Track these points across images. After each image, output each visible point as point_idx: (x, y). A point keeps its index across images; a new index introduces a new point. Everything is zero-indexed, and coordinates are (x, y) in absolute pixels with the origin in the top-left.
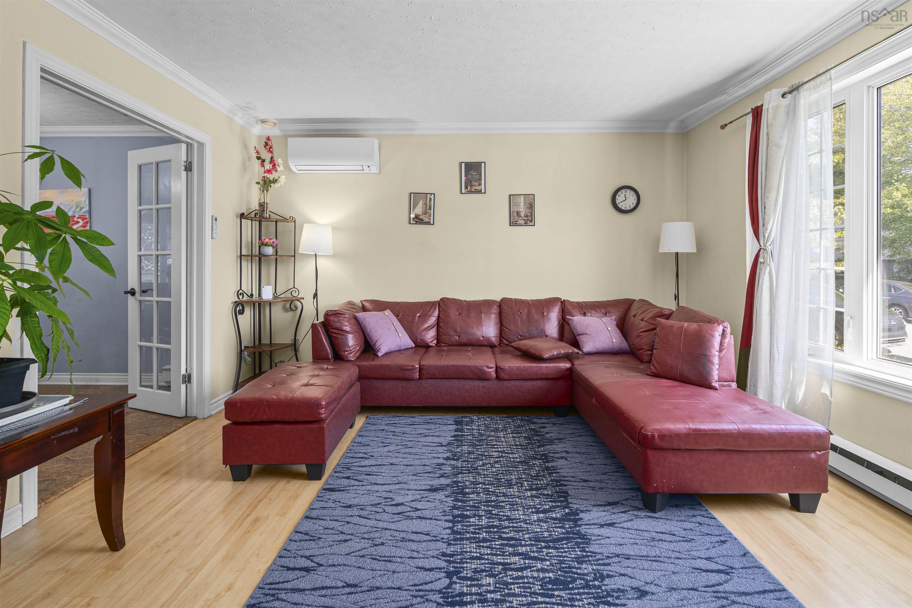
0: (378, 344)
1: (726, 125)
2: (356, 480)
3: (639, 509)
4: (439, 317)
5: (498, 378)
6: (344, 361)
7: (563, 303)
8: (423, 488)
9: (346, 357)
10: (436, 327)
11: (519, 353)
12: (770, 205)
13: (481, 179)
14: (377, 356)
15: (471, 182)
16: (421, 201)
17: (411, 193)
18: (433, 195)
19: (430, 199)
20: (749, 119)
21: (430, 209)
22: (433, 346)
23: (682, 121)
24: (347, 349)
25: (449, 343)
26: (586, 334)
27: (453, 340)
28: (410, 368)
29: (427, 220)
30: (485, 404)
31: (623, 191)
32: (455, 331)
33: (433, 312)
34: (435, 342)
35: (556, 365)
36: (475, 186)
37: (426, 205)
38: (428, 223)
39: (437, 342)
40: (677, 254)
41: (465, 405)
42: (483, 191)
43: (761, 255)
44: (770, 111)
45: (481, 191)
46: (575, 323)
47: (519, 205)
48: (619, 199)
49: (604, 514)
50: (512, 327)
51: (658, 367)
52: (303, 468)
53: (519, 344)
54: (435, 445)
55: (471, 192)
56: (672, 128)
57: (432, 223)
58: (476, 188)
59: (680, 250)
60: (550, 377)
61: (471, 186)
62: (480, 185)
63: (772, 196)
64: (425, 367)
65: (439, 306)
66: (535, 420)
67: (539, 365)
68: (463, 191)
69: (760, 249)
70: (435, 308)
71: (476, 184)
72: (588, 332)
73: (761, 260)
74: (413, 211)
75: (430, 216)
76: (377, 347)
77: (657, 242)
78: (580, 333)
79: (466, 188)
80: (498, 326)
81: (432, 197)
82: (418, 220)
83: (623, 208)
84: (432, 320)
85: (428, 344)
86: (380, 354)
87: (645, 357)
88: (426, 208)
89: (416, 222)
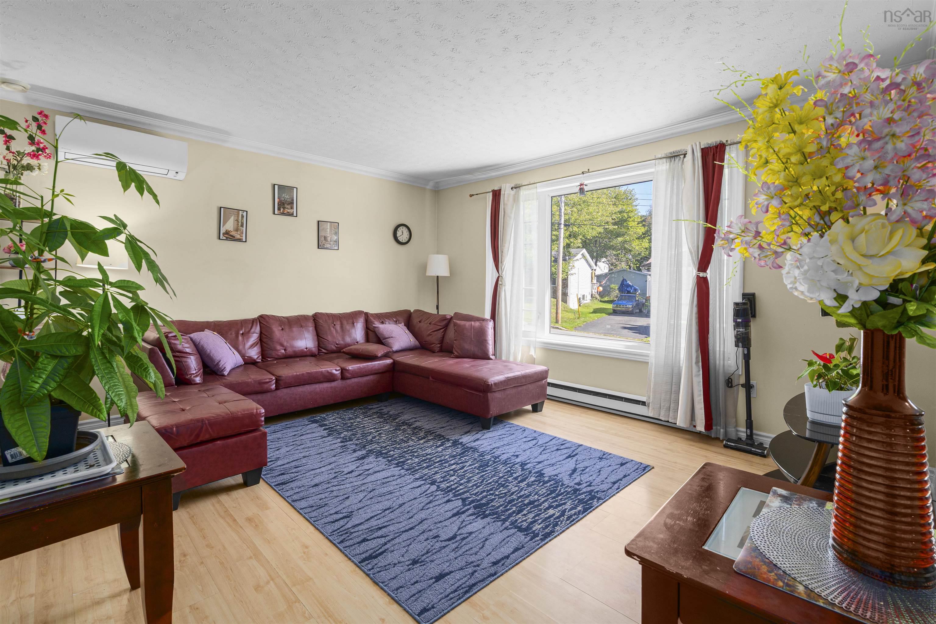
0: (221, 365)
1: (473, 195)
2: (292, 473)
3: (482, 430)
4: (261, 333)
5: (343, 378)
6: (192, 384)
7: (366, 314)
8: (353, 460)
9: (194, 381)
10: (259, 343)
11: (348, 356)
12: (505, 250)
13: (293, 203)
14: (224, 375)
15: (284, 204)
16: (232, 218)
17: (221, 208)
18: (245, 212)
19: (243, 216)
20: (490, 197)
21: (242, 226)
22: (259, 362)
23: (437, 183)
24: (192, 372)
25: (276, 357)
26: (392, 337)
27: (279, 354)
28: (268, 380)
29: (238, 237)
30: (332, 402)
31: (401, 227)
32: (282, 345)
33: (256, 329)
34: (260, 357)
35: (384, 361)
36: (287, 208)
37: (238, 222)
38: (240, 240)
39: (262, 358)
40: (438, 277)
41: (316, 406)
42: (295, 215)
43: (500, 279)
44: (506, 196)
45: (293, 214)
46: (381, 330)
47: (326, 231)
48: (399, 233)
49: (469, 437)
50: (330, 338)
51: (459, 352)
52: (239, 479)
53: (351, 349)
54: (320, 438)
55: (283, 214)
56: (430, 186)
57: (244, 240)
58: (288, 211)
59: (440, 274)
60: (380, 371)
61: (284, 208)
62: (292, 208)
63: (506, 245)
64: (282, 378)
65: (260, 322)
66: (369, 407)
67: (373, 363)
68: (276, 212)
69: (499, 277)
70: (257, 324)
71: (289, 207)
72: (393, 336)
73: (500, 283)
74: (223, 226)
75: (243, 233)
76: (220, 366)
77: (424, 267)
78: (387, 337)
79: (279, 209)
80: (316, 337)
81: (245, 214)
82: (229, 237)
83: (401, 241)
84: (254, 337)
85: (255, 360)
86: (226, 373)
87: (435, 349)
88: (238, 225)
89: (227, 238)
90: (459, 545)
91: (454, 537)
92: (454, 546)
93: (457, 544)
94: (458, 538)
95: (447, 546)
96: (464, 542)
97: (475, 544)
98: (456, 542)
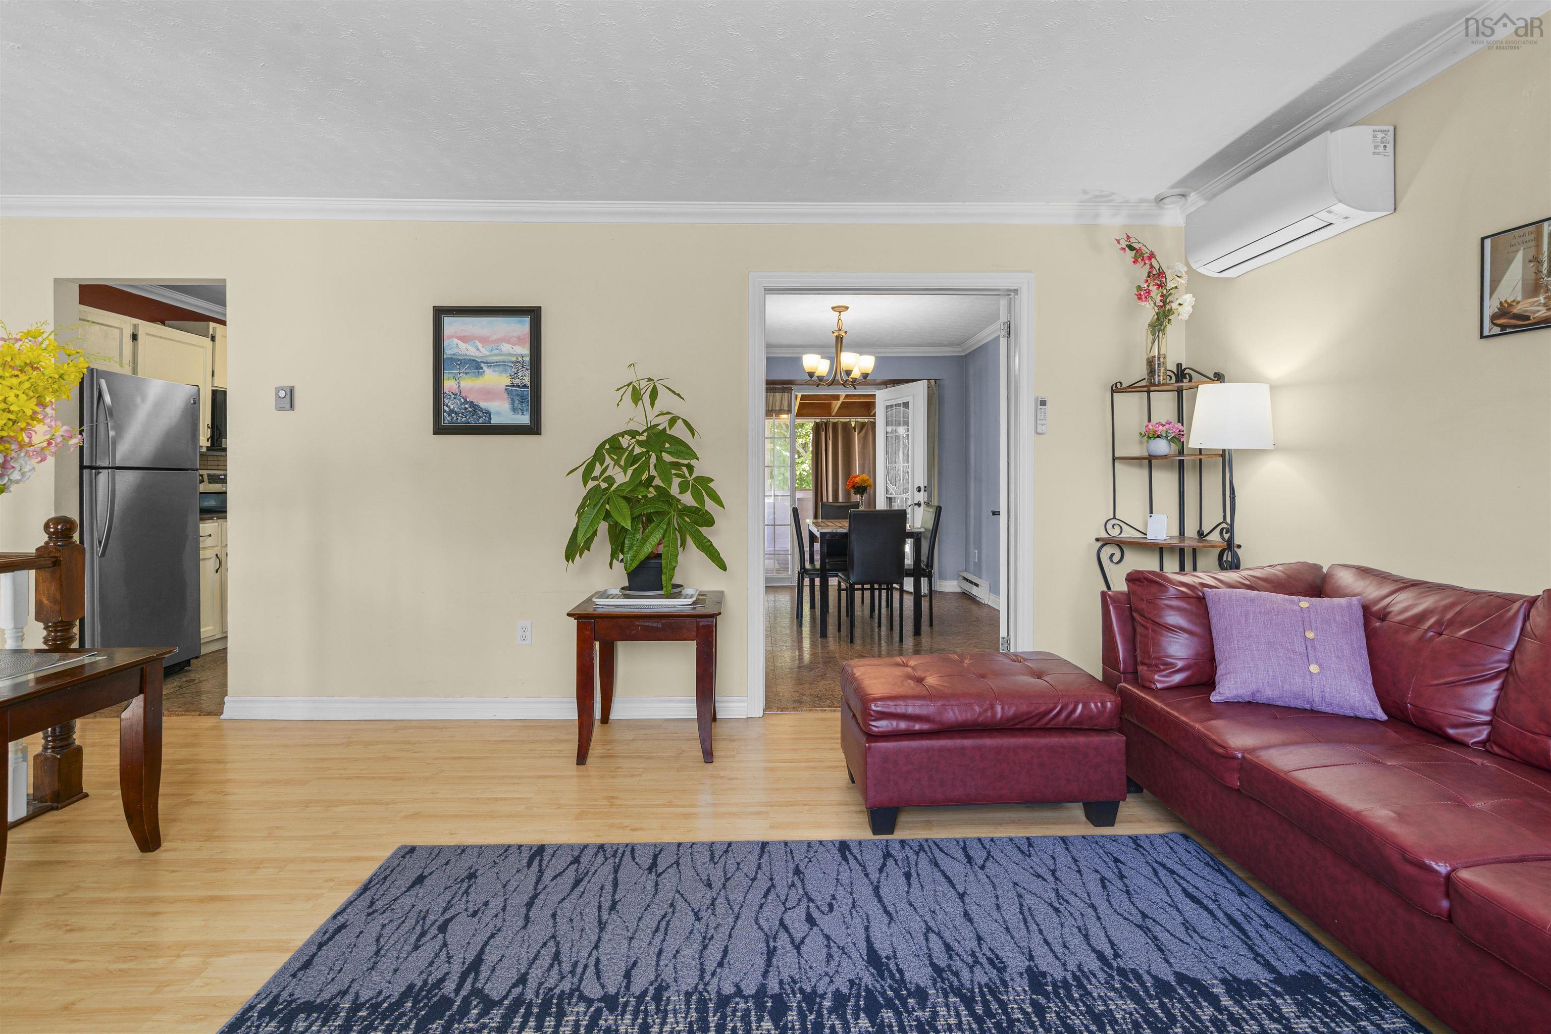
4: (1514, 651)
9: (1144, 679)
10: (1497, 682)
16: (1520, 256)
17: (1484, 239)
29: (1542, 313)
34: (1482, 730)
37: (1540, 262)
39: (1489, 736)
65: (1528, 615)
74: (1491, 294)
76: (1217, 676)
82: (1511, 322)
85: (1441, 728)
86: (1214, 697)
88: (1539, 272)
89: (1503, 327)
90: (424, 923)
91: (443, 928)
92: (432, 918)
93: (428, 922)
94: (434, 931)
95: (443, 913)
96: (418, 929)
97: (395, 937)
98: (432, 925)
